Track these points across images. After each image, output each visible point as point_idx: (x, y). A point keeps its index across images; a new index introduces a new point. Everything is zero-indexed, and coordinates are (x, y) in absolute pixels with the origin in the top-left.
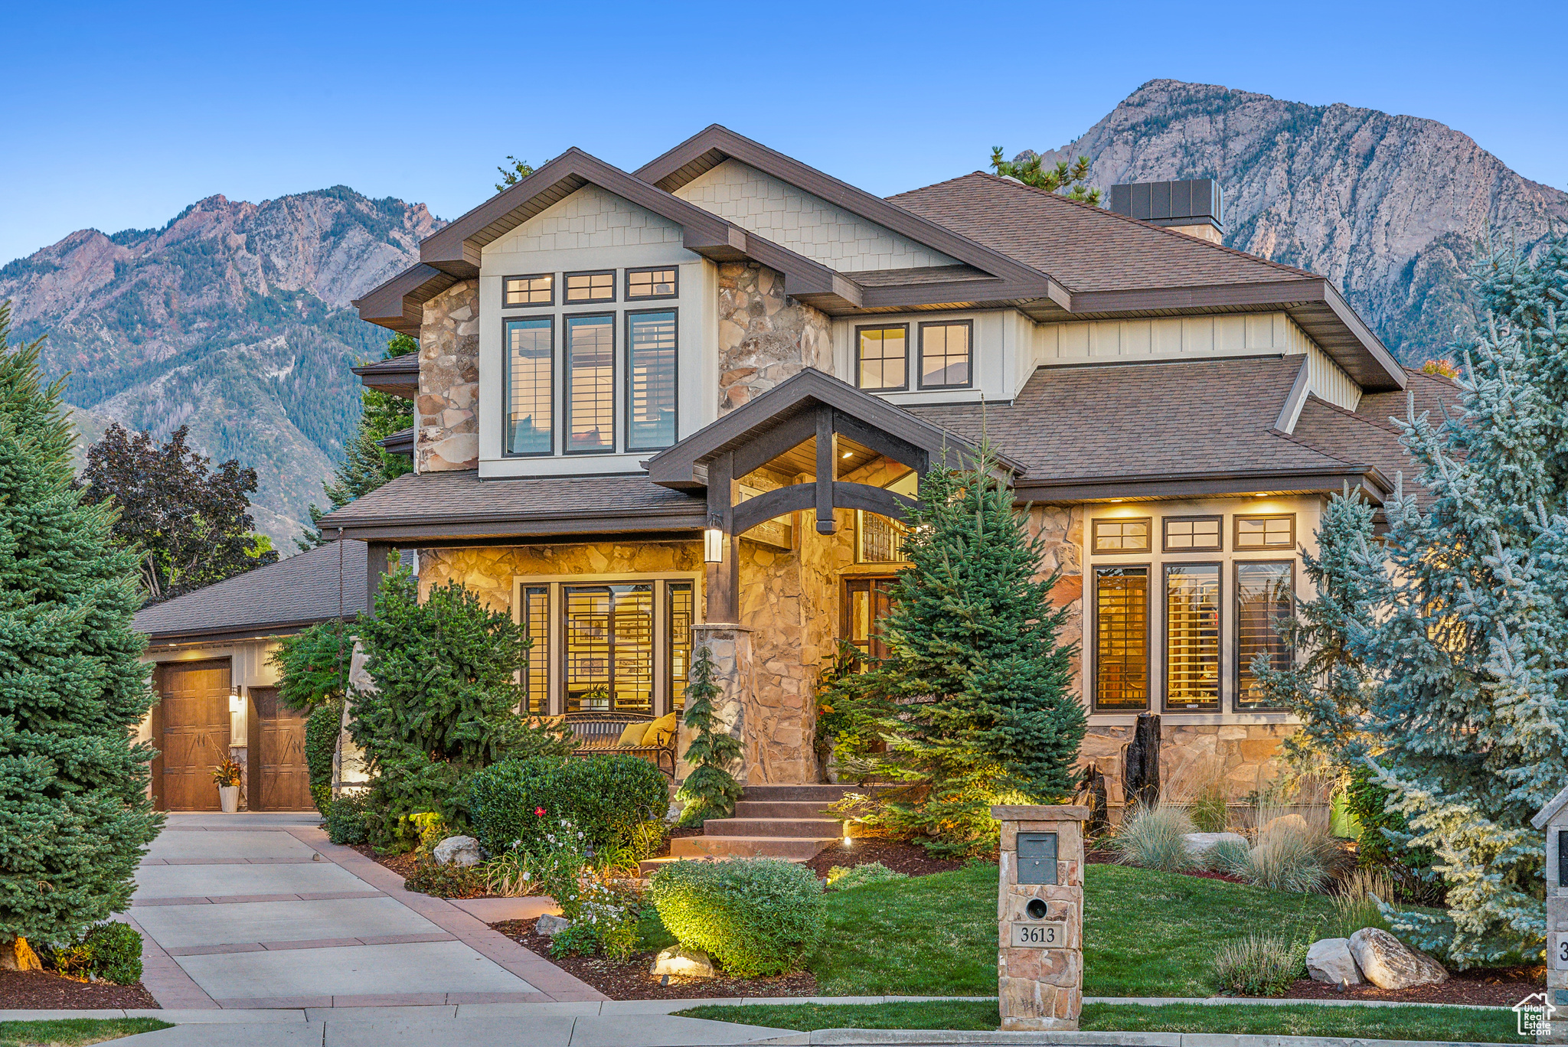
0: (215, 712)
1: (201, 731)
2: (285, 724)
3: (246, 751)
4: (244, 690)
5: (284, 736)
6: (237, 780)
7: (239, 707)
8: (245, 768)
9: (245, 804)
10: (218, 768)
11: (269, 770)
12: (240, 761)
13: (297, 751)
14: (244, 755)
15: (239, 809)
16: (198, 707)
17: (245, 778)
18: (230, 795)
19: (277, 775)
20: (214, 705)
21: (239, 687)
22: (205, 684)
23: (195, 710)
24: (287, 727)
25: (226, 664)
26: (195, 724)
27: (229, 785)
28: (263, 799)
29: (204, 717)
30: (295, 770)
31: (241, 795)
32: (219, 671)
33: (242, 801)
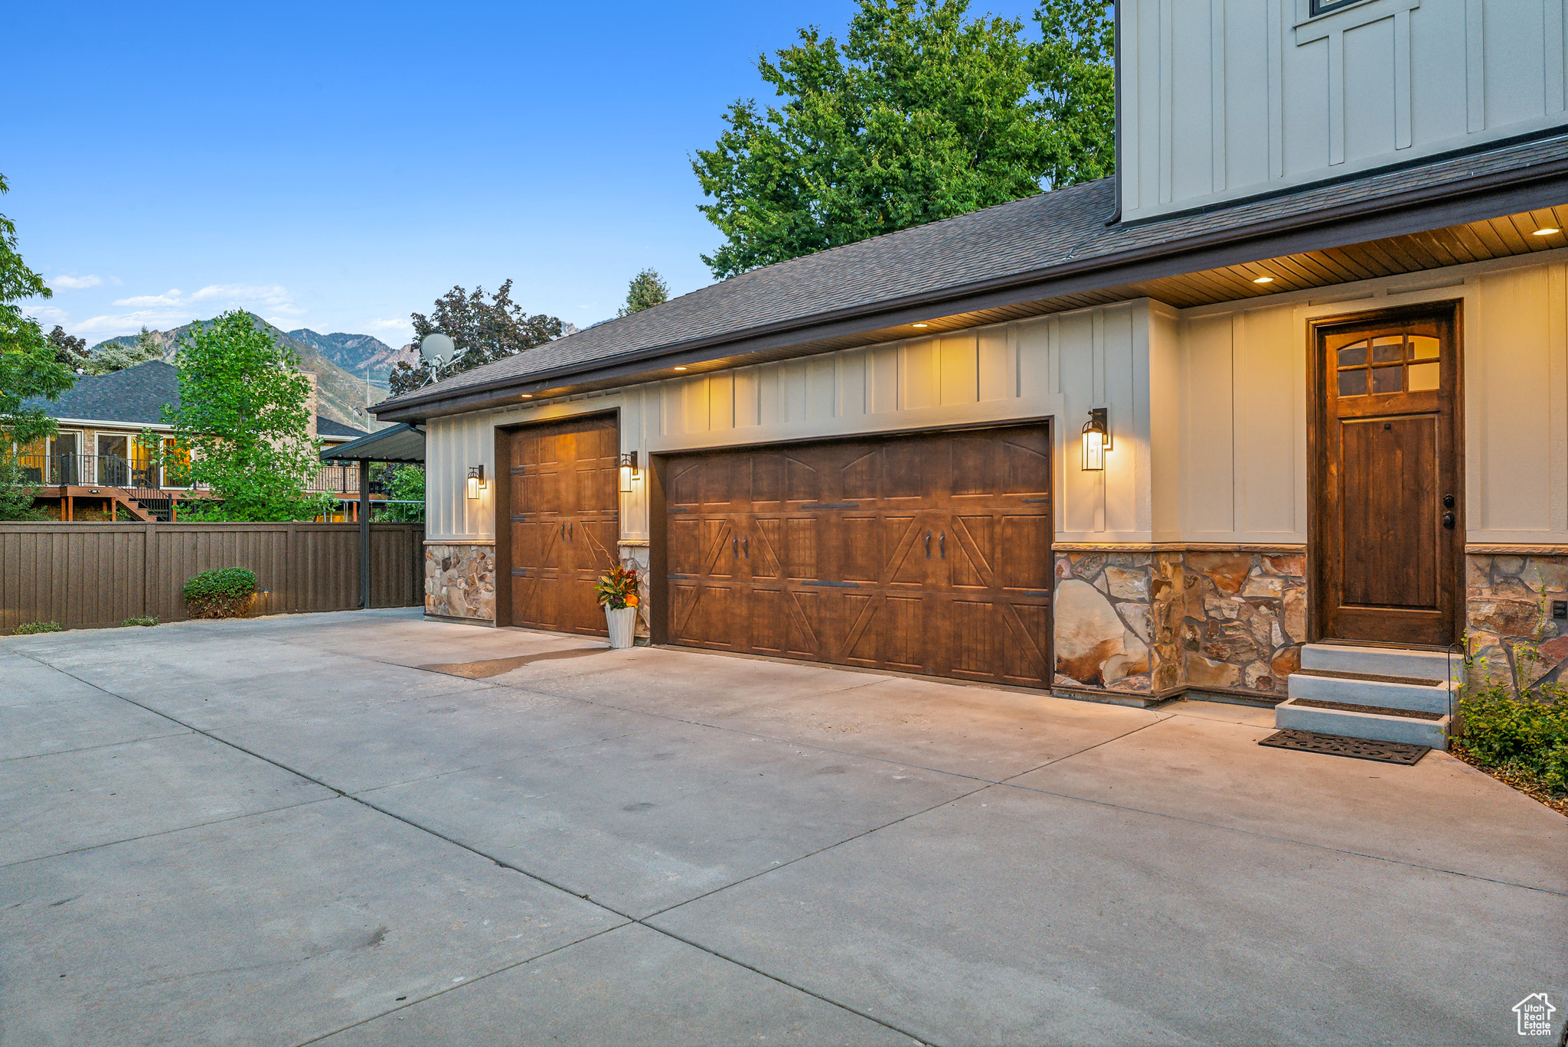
0: (588, 493)
1: (569, 519)
2: (715, 510)
3: (647, 552)
4: (643, 459)
5: (714, 530)
6: (635, 598)
7: (634, 485)
8: (645, 578)
9: (647, 635)
10: (605, 579)
11: (686, 582)
12: (636, 566)
13: (742, 555)
14: (643, 558)
15: (637, 641)
16: (563, 485)
17: (645, 593)
18: (622, 622)
19: (701, 591)
20: (588, 483)
21: (634, 455)
22: (573, 453)
23: (557, 491)
24: (721, 516)
25: (608, 423)
26: (558, 510)
27: (623, 606)
28: (675, 626)
29: (571, 499)
30: (738, 585)
31: (640, 620)
32: (596, 433)
33: (641, 628)
